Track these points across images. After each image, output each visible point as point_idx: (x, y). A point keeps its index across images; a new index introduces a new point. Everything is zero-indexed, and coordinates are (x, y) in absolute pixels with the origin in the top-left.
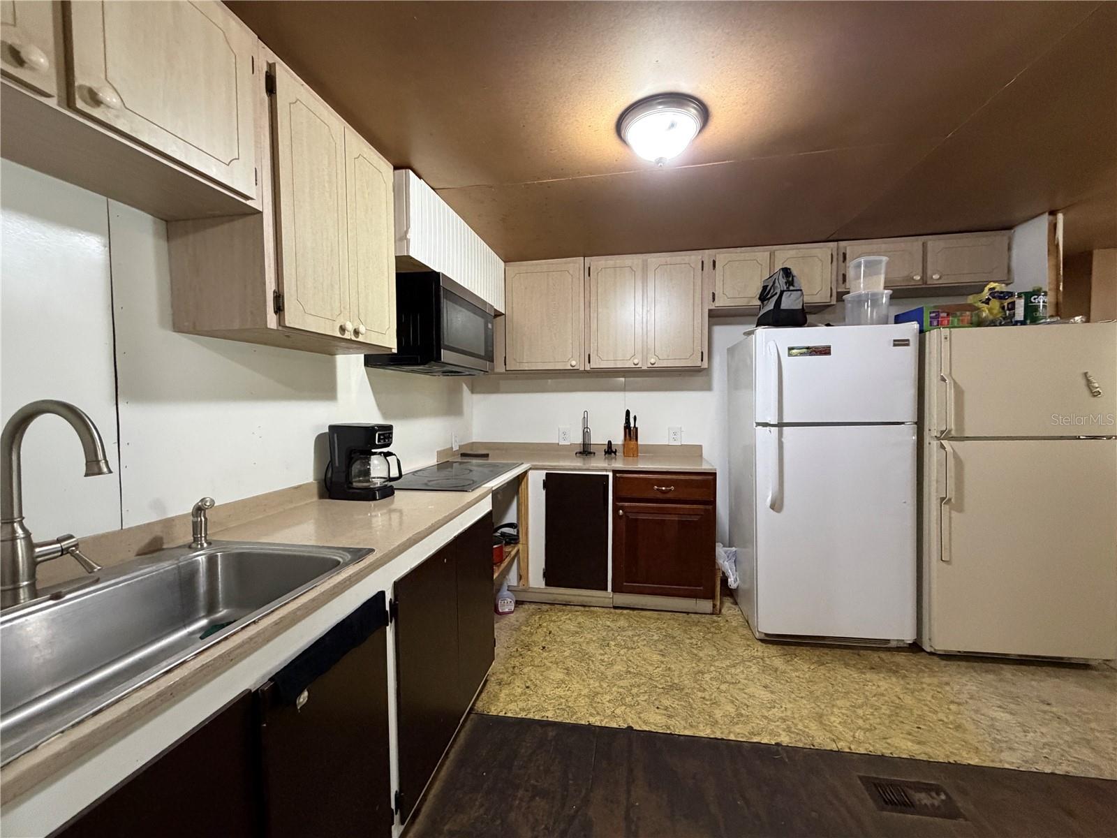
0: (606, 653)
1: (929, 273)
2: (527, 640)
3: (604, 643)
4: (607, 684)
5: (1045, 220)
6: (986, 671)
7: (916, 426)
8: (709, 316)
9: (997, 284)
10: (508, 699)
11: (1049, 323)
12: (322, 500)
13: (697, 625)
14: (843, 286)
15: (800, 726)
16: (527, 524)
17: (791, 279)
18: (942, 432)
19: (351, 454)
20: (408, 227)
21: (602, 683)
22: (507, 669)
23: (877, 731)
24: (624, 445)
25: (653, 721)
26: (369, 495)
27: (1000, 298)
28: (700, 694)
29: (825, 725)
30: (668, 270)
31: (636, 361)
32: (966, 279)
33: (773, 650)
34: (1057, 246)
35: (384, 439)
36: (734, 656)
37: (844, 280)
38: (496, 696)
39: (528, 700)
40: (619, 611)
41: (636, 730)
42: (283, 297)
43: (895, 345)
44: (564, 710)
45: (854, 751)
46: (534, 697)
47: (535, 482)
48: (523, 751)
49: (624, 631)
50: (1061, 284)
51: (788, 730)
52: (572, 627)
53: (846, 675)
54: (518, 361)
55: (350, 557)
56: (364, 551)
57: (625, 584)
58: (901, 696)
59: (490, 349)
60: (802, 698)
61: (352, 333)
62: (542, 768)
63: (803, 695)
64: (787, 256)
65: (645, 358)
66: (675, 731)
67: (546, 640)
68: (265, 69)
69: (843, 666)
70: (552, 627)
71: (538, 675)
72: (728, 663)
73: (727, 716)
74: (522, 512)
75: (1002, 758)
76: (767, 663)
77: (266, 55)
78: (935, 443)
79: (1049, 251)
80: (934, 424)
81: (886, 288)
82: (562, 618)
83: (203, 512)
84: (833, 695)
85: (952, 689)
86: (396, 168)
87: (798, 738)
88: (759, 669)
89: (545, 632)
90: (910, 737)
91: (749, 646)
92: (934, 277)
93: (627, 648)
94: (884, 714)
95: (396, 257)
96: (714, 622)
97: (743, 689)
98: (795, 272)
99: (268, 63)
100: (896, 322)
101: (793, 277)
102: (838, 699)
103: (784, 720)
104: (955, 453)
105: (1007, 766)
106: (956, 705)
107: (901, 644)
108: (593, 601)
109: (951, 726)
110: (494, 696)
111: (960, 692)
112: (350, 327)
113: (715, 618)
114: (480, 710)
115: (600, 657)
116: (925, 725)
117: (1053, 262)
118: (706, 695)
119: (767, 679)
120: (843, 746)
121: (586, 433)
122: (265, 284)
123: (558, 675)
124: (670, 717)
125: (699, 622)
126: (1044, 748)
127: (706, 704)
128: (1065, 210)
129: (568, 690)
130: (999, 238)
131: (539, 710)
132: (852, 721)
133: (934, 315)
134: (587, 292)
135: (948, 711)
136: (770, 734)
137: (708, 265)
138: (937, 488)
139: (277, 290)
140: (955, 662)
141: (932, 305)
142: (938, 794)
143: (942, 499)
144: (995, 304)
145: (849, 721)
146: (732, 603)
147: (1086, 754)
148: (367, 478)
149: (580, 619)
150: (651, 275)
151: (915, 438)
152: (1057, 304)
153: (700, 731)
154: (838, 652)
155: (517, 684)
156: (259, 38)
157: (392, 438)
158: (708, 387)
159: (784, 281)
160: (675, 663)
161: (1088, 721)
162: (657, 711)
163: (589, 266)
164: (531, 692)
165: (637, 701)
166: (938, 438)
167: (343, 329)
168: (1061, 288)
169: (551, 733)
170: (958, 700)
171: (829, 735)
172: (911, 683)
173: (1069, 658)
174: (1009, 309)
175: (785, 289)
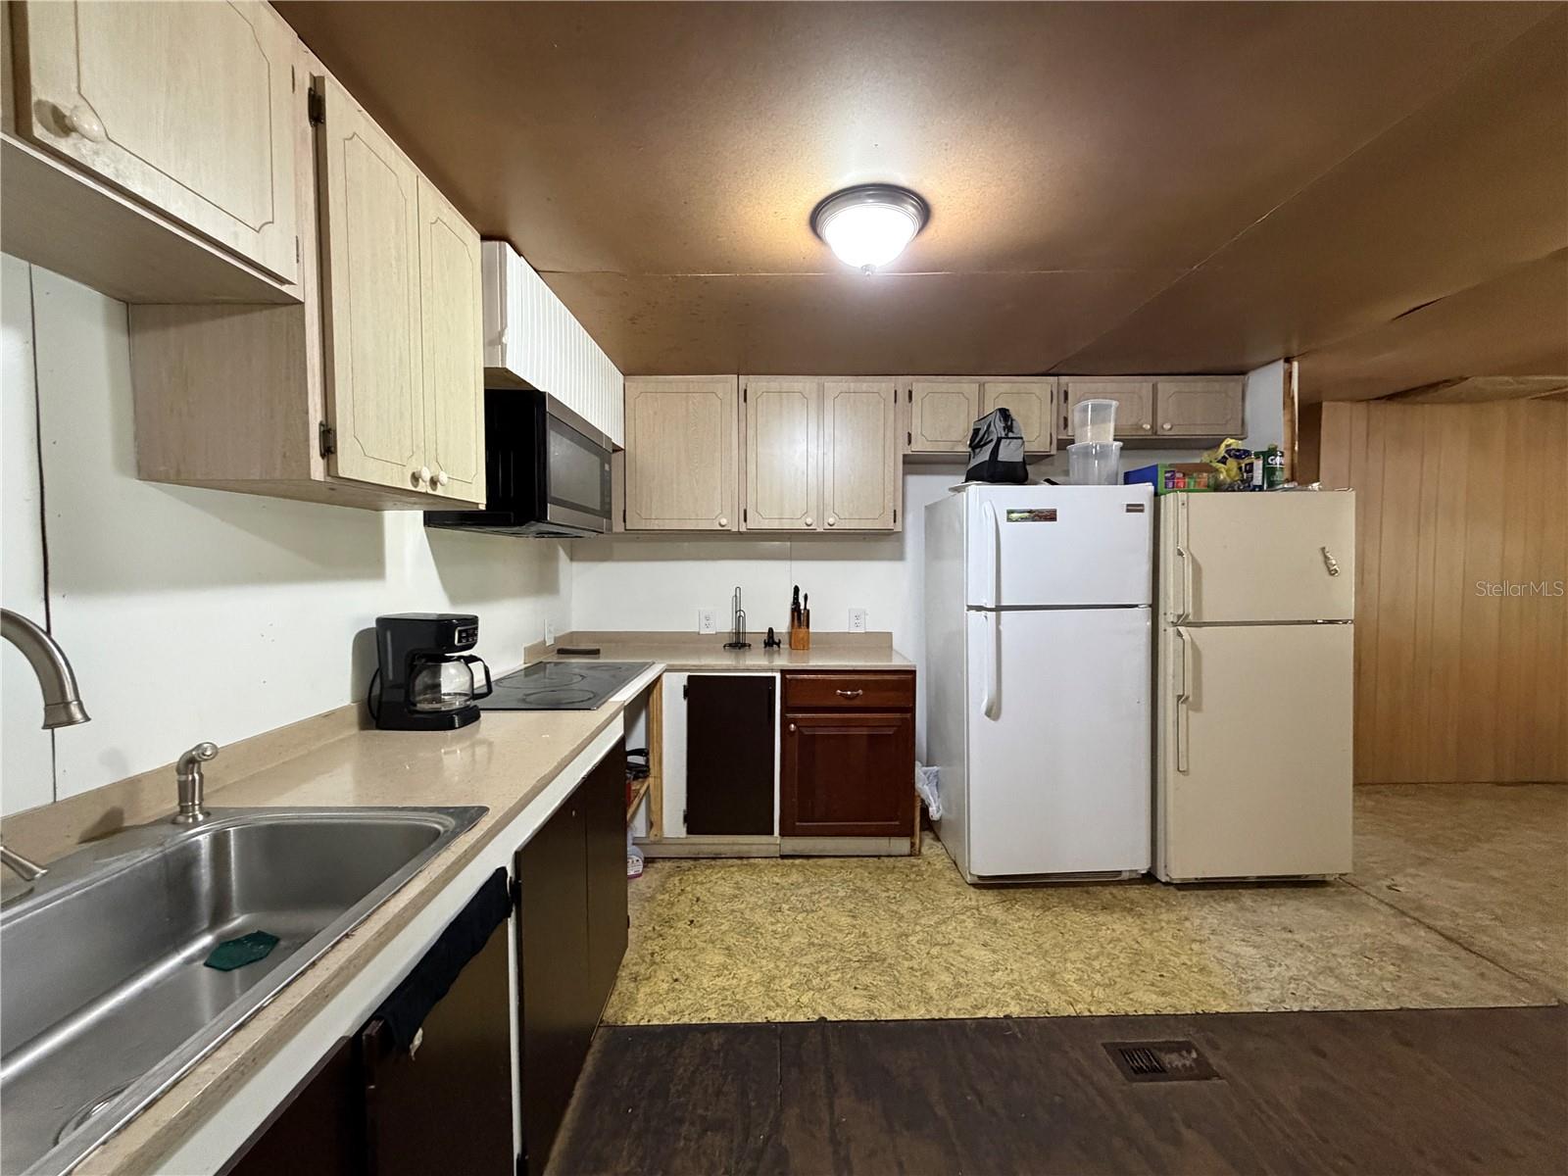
0: (778, 922)
1: (1160, 421)
2: (666, 913)
3: (774, 908)
4: (785, 964)
5: (1280, 366)
6: (1226, 899)
7: (1150, 609)
8: (904, 463)
9: (1233, 441)
10: (650, 1000)
11: (1286, 490)
12: (365, 732)
13: (893, 873)
14: (1064, 432)
15: (1031, 991)
16: (661, 748)
17: (1009, 423)
18: (1179, 617)
19: (413, 660)
20: (504, 328)
21: (778, 963)
22: (642, 957)
23: (1118, 986)
24: (790, 634)
25: (852, 1007)
26: (442, 721)
27: (1238, 457)
28: (907, 964)
29: (1059, 985)
30: (852, 401)
31: (809, 521)
32: (1199, 431)
33: (989, 897)
34: (1293, 398)
35: (467, 637)
36: (942, 909)
37: (1066, 426)
38: (632, 999)
39: (679, 999)
40: (788, 862)
41: (831, 1022)
42: (335, 431)
43: (1128, 511)
44: (731, 1006)
45: (1094, 1014)
46: (688, 992)
47: (673, 689)
48: (681, 1070)
49: (799, 888)
50: (1297, 443)
51: (1017, 997)
52: (727, 889)
53: (1077, 920)
54: (643, 516)
55: (454, 822)
56: (473, 811)
57: (798, 824)
58: (1139, 939)
59: (607, 500)
60: (1029, 954)
61: (428, 483)
62: (710, 1090)
63: (1030, 950)
64: (1001, 391)
65: (821, 516)
66: (880, 1016)
67: (693, 911)
68: (308, 84)
69: (1072, 909)
70: (699, 890)
71: (688, 961)
72: (936, 918)
73: (942, 989)
74: (653, 734)
75: (1250, 1001)
76: (984, 913)
77: (311, 65)
78: (1171, 630)
79: (1284, 404)
80: (1170, 608)
81: (1115, 440)
82: (712, 879)
83: (196, 765)
84: (1064, 946)
85: (1192, 924)
86: (484, 238)
87: (1030, 1005)
88: (975, 923)
89: (691, 900)
90: (1153, 988)
91: (959, 893)
92: (1165, 426)
93: (807, 911)
94: (1122, 963)
95: (485, 369)
96: (913, 866)
97: (959, 951)
98: (1013, 414)
99: (311, 74)
100: (1126, 482)
101: (1012, 420)
102: (1069, 951)
103: (1012, 985)
104: (1193, 643)
105: (1256, 1009)
106: (1198, 943)
107: (1134, 876)
108: (754, 850)
109: (1196, 970)
110: (629, 998)
111: (1201, 927)
112: (427, 475)
113: (913, 860)
114: (611, 1021)
115: (771, 928)
116: (1168, 971)
117: (1288, 417)
118: (915, 964)
119: (986, 935)
120: (1081, 1009)
121: (739, 619)
122: (307, 413)
123: (716, 958)
124: (872, 998)
125: (894, 867)
126: (1290, 983)
127: (915, 976)
128: (1301, 356)
129: (733, 978)
130: (1232, 384)
131: (696, 1011)
132: (1088, 976)
133: (1168, 475)
134: (743, 424)
135: (1190, 952)
136: (997, 1005)
137: (902, 396)
138: (1174, 685)
139: (324, 423)
140: (1191, 892)
141: (1169, 462)
142: (1189, 1052)
143: (1179, 697)
144: (1232, 463)
145: (1086, 977)
146: (933, 839)
147: (1330, 984)
148: (437, 695)
149: (738, 877)
150: (829, 404)
151: (1149, 623)
152: (1293, 467)
153: (912, 1012)
154: (1064, 891)
155: (661, 978)
156: (299, 37)
157: (476, 635)
158: (900, 556)
159: (1003, 425)
160: (871, 925)
161: (1330, 946)
162: (855, 992)
163: (744, 387)
164: (682, 987)
165: (827, 982)
166: (1174, 624)
167: (415, 478)
168: (1296, 448)
169: (717, 1041)
170: (1198, 938)
171: (1064, 997)
172: (1149, 922)
173: (1307, 876)
174: (1246, 471)
175: (1003, 435)
